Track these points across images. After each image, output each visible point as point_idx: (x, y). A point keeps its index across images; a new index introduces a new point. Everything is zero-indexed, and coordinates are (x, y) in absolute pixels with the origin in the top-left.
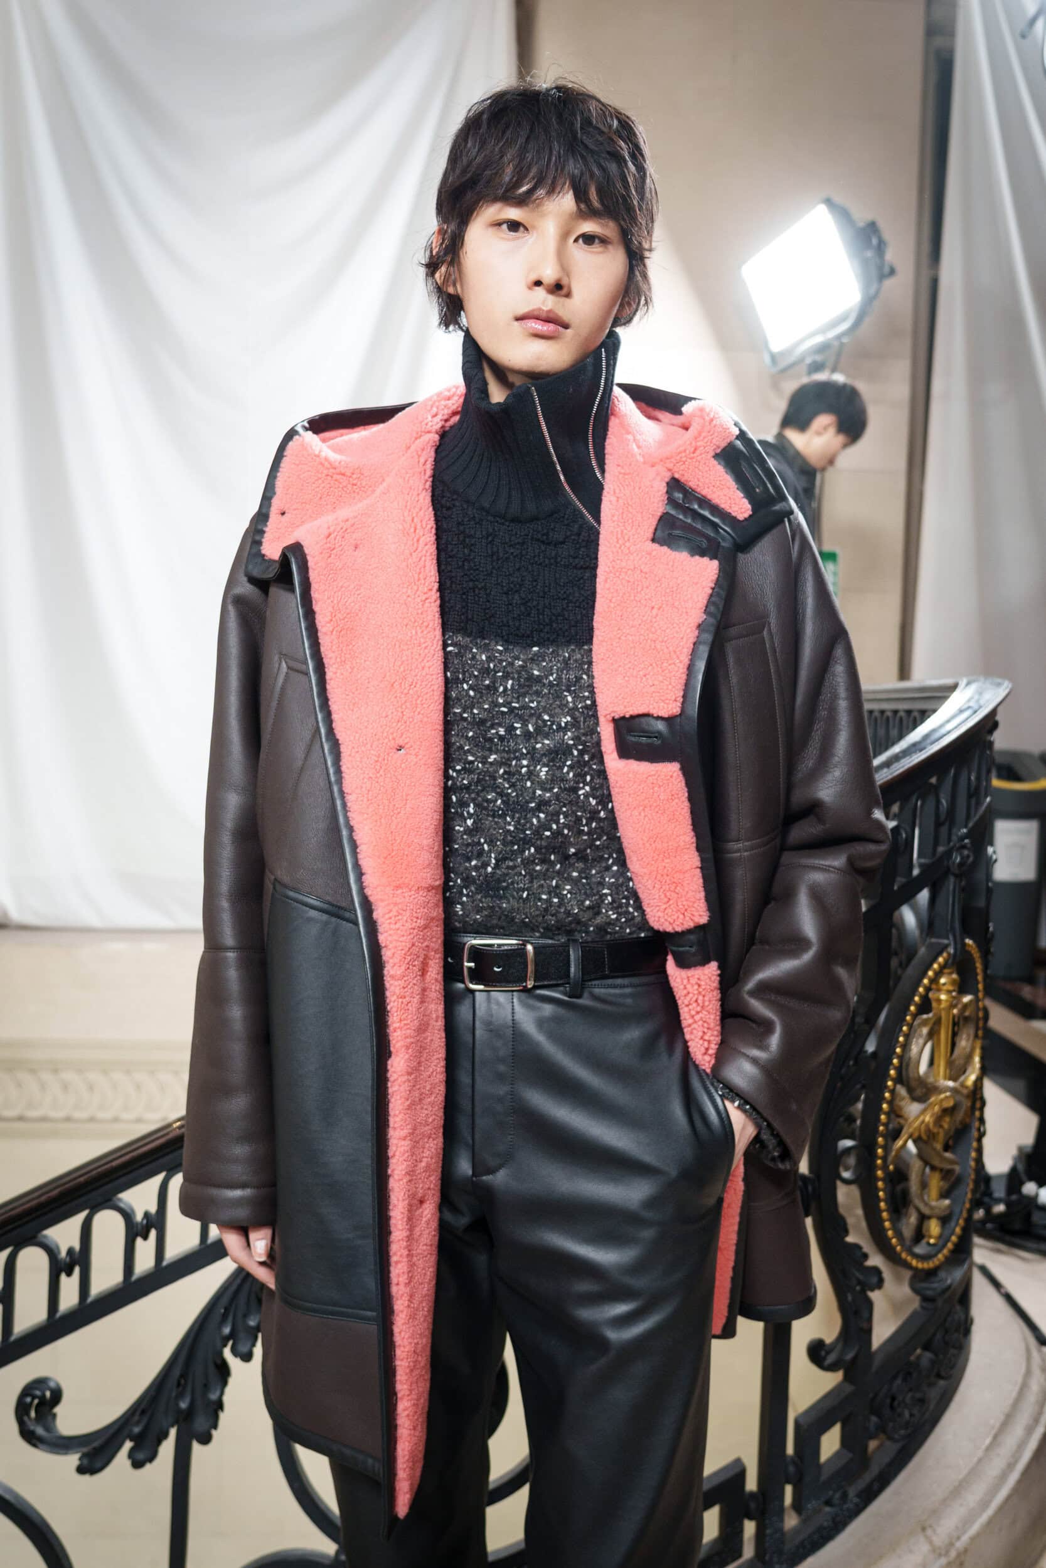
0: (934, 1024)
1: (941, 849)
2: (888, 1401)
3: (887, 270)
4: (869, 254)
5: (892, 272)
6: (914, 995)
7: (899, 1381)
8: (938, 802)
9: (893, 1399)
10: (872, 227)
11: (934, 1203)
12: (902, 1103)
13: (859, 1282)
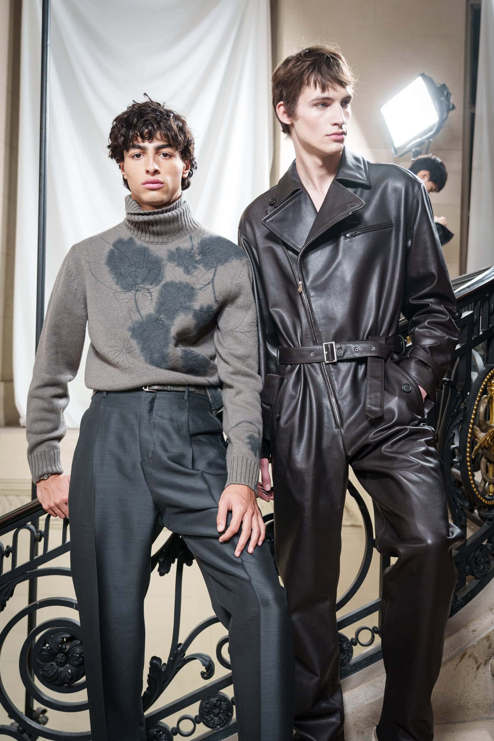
0: (490, 398)
1: (491, 325)
2: (474, 560)
3: (451, 107)
4: (443, 99)
5: (454, 107)
6: (481, 385)
7: (478, 551)
8: (490, 305)
9: (476, 559)
10: (444, 86)
11: (492, 478)
12: (477, 432)
13: (461, 505)
